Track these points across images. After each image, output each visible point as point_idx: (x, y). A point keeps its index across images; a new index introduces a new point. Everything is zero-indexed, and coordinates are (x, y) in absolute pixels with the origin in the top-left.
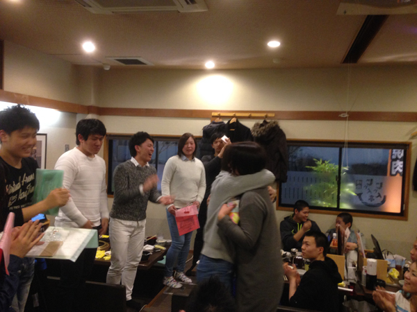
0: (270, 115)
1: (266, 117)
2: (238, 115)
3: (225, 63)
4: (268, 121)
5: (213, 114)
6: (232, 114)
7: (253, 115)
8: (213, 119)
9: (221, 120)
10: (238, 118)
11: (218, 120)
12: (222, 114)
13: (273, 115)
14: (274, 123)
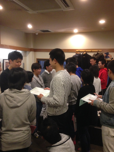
0: (100, 50)
1: (98, 51)
2: (86, 51)
3: (82, 30)
4: (99, 53)
5: (77, 51)
6: (84, 51)
7: (93, 51)
8: (77, 52)
9: (80, 53)
10: (86, 52)
11: (78, 53)
12: (80, 51)
13: (101, 50)
14: (102, 54)
